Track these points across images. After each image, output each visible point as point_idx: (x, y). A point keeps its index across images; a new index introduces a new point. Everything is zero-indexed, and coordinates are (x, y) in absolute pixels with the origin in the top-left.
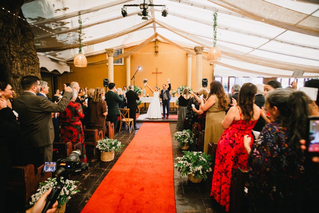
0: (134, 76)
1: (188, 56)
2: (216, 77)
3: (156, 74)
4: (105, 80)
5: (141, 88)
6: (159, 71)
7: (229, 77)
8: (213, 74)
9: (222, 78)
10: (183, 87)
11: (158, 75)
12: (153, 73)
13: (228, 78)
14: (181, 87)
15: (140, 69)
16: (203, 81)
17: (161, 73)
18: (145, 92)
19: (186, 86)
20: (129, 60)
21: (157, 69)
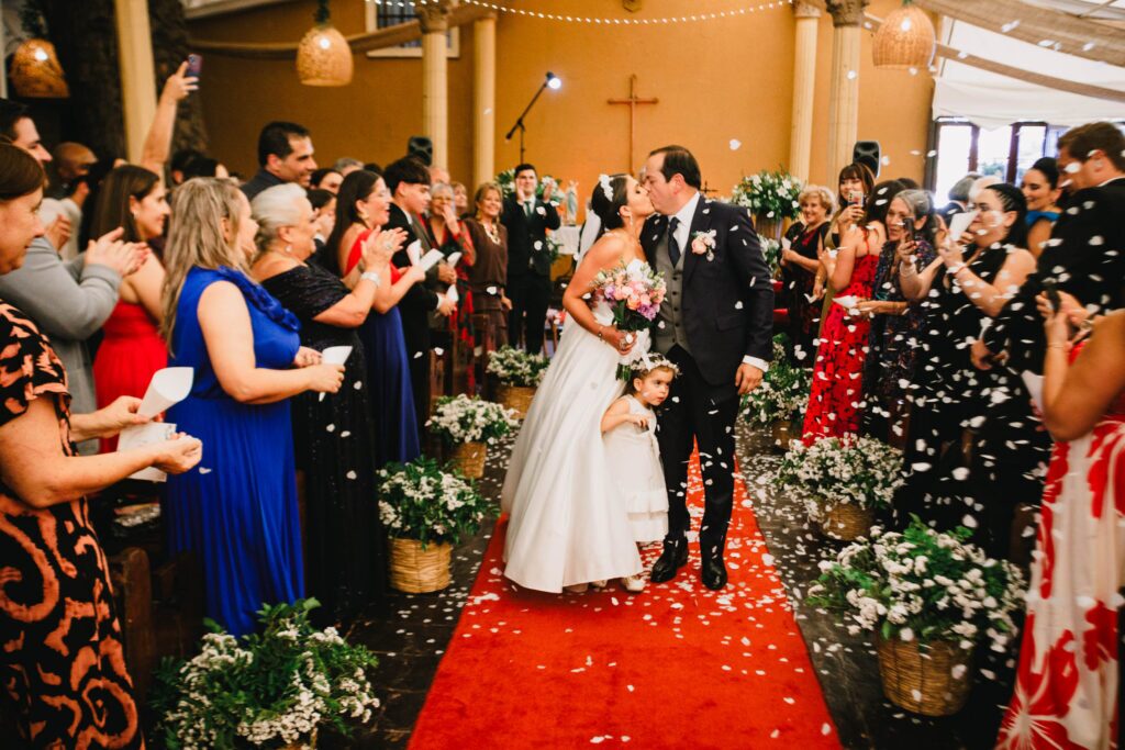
0: (520, 122)
1: (801, 12)
2: (945, 123)
3: (626, 107)
4: (414, 145)
5: (559, 182)
6: (643, 95)
7: (1017, 126)
8: (930, 111)
9: (976, 129)
10: (768, 177)
11: (638, 112)
12: (611, 103)
13: (1010, 129)
14: (757, 180)
15: (555, 84)
16: (856, 154)
17: (655, 102)
18: (575, 200)
19: (784, 170)
20: (487, 33)
21: (632, 80)
